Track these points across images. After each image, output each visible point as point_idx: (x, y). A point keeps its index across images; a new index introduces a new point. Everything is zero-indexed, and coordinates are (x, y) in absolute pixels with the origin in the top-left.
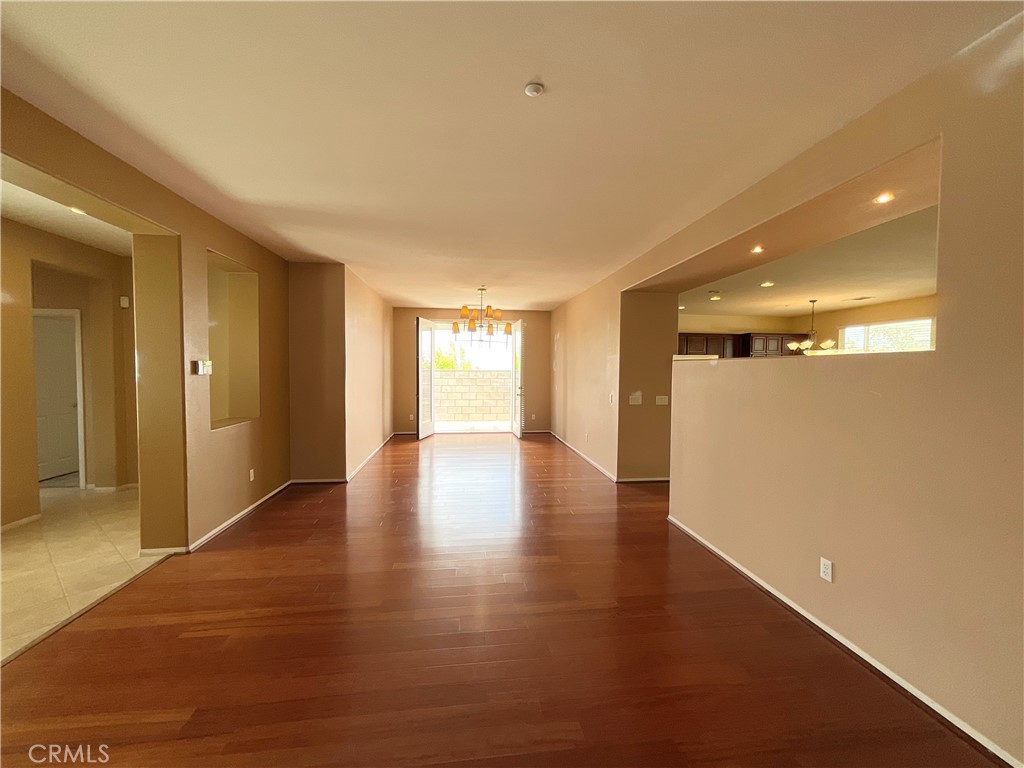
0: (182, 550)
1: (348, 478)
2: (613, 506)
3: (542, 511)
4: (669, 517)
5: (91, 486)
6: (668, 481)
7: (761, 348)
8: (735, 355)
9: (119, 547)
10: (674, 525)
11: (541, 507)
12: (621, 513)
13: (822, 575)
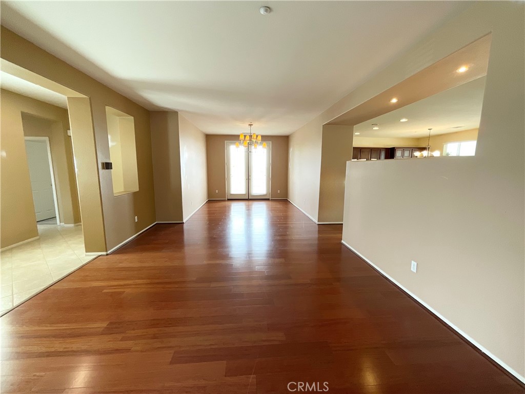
0: (104, 253)
1: (184, 221)
2: (316, 236)
3: (278, 238)
4: (342, 241)
5: (62, 224)
6: (342, 224)
7: (400, 155)
8: (386, 158)
9: (76, 252)
10: (344, 245)
11: (279, 235)
12: (319, 239)
13: (412, 269)
